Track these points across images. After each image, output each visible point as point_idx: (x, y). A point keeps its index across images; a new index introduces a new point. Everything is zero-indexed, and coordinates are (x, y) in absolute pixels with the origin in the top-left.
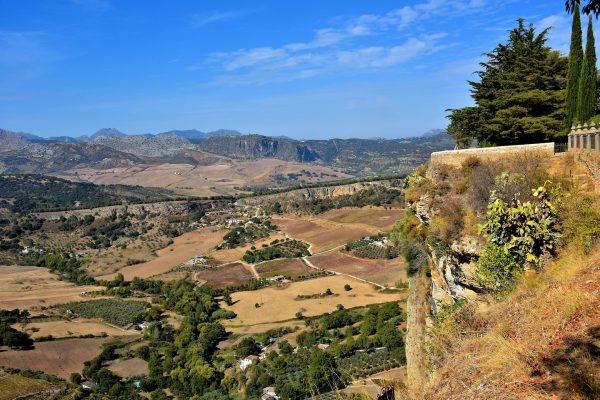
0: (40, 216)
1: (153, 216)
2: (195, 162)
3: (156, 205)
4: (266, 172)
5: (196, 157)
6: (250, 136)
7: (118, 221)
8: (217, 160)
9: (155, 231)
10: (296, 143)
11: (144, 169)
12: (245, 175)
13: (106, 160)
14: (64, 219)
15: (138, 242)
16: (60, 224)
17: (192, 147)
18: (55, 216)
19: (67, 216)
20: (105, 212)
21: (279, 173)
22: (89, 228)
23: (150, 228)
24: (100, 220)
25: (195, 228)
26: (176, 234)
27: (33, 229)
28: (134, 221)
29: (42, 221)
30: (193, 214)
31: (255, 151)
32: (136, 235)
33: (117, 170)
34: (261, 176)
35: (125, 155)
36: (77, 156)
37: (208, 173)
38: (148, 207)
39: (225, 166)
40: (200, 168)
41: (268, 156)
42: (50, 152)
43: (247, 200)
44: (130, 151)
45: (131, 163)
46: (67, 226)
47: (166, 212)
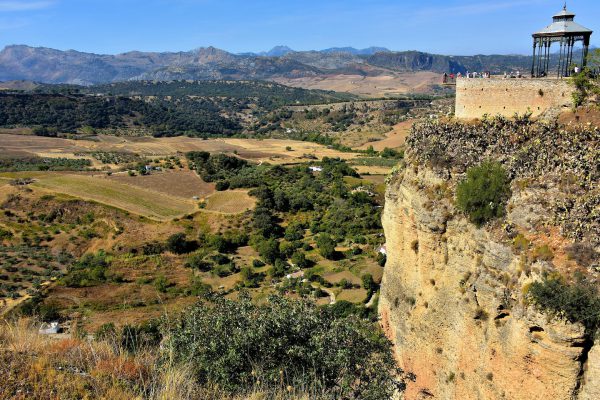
0: (291, 108)
1: (373, 110)
2: (365, 74)
3: (375, 102)
4: (424, 83)
5: (365, 69)
6: (409, 53)
7: (347, 113)
8: (382, 72)
9: (375, 121)
10: (447, 58)
11: (324, 78)
12: (406, 84)
13: (295, 71)
14: (307, 111)
15: (366, 128)
16: (305, 114)
17: (361, 61)
18: (300, 109)
19: (309, 109)
20: (338, 107)
21: (435, 83)
22: (327, 118)
23: (372, 119)
24: (334, 113)
25: (404, 120)
26: (393, 124)
27: (287, 118)
28: (358, 113)
29: (292, 112)
30: (401, 110)
31: (414, 66)
32: (362, 123)
33: (303, 79)
34: (419, 86)
35: (309, 68)
36: (273, 68)
37: (375, 82)
38: (369, 104)
39: (389, 78)
40: (368, 78)
41: (424, 69)
42: (253, 64)
43: (441, 101)
44: (313, 64)
45: (314, 73)
46: (311, 117)
47: (382, 108)
